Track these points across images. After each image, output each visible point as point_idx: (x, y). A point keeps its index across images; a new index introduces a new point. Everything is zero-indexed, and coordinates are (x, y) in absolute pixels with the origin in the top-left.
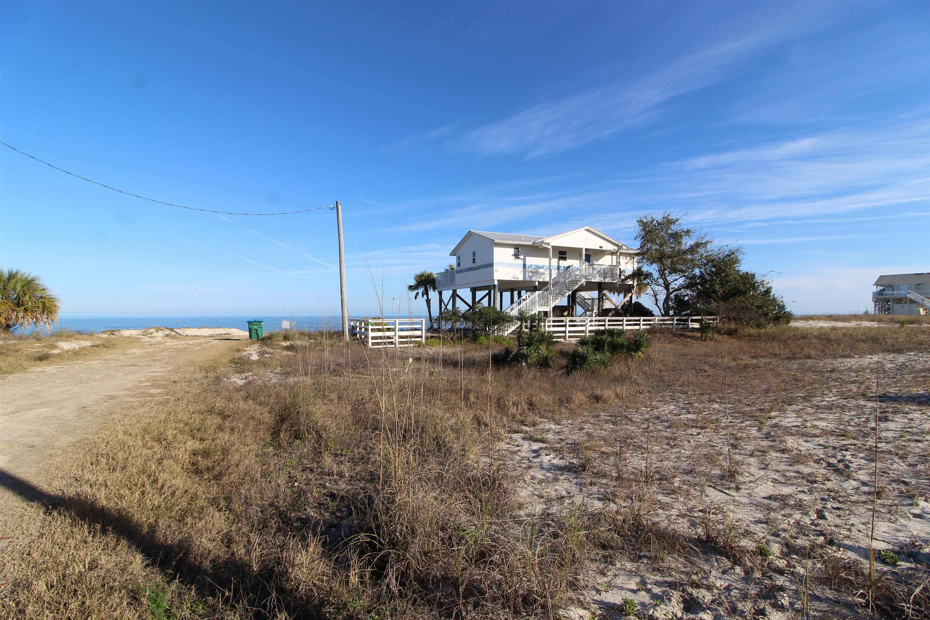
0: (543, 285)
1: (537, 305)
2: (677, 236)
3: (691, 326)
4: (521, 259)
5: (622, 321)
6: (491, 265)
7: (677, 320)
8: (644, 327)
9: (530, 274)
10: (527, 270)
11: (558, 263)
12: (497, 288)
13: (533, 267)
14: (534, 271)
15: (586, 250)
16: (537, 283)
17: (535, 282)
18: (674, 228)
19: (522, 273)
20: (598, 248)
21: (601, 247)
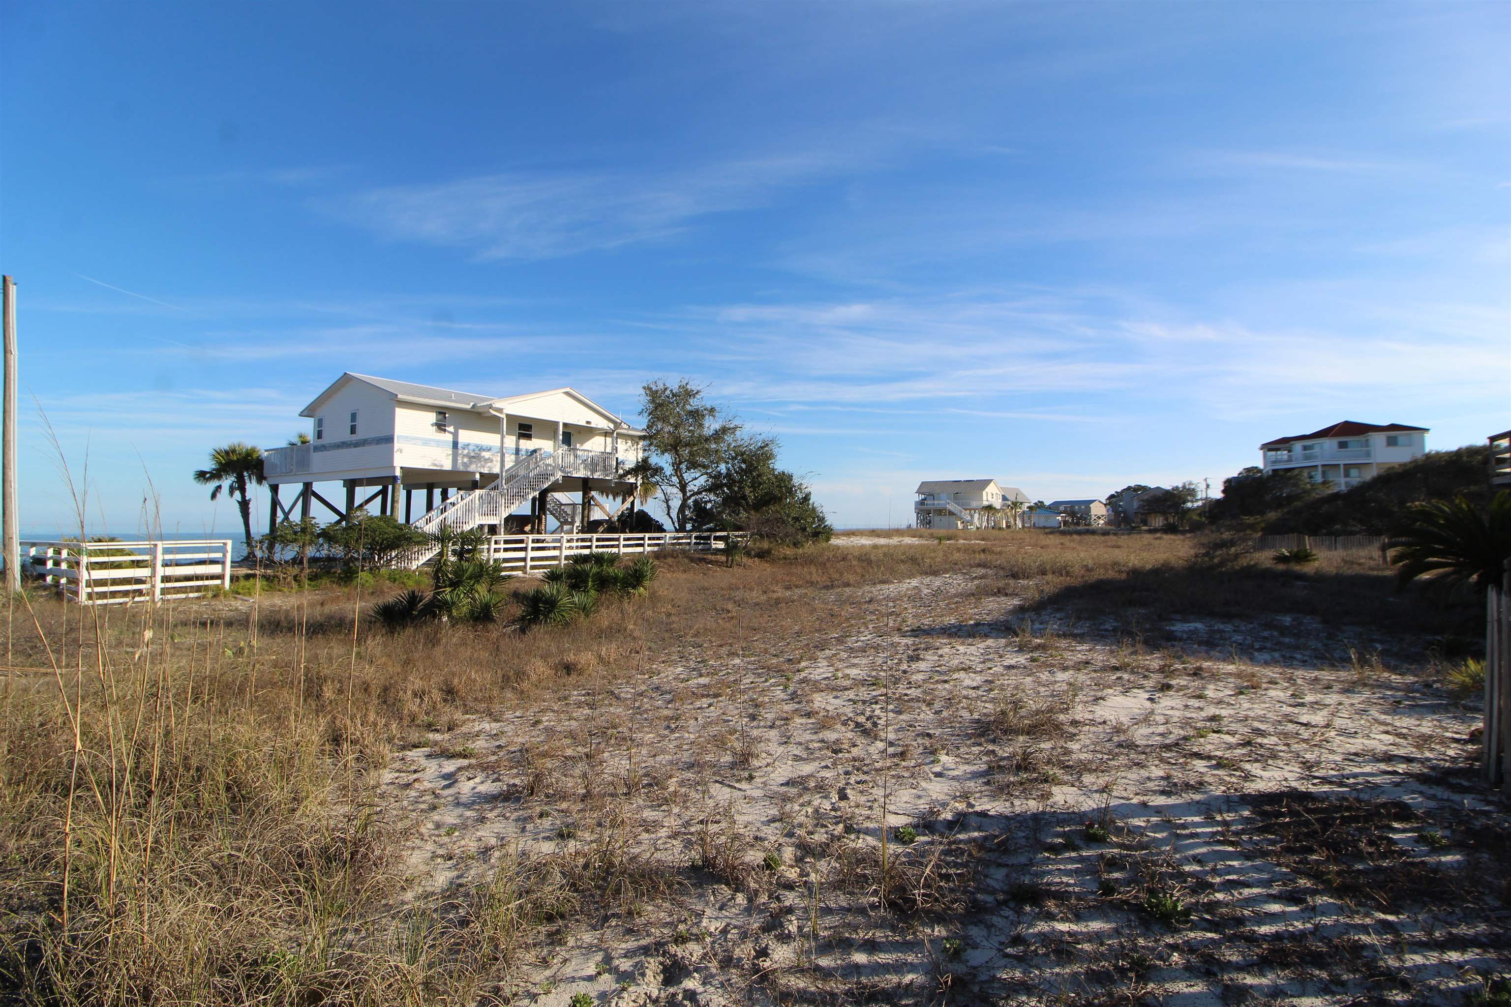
0: (488, 480)
1: (477, 514)
2: (697, 415)
3: (714, 546)
4: (449, 432)
5: (618, 539)
6: (390, 439)
7: (696, 538)
8: (648, 549)
9: (466, 460)
10: (460, 452)
11: (517, 444)
12: (399, 482)
13: (471, 448)
14: (472, 454)
15: (565, 425)
16: (478, 476)
17: (474, 473)
18: (694, 403)
19: (451, 458)
20: (584, 424)
21: (588, 422)
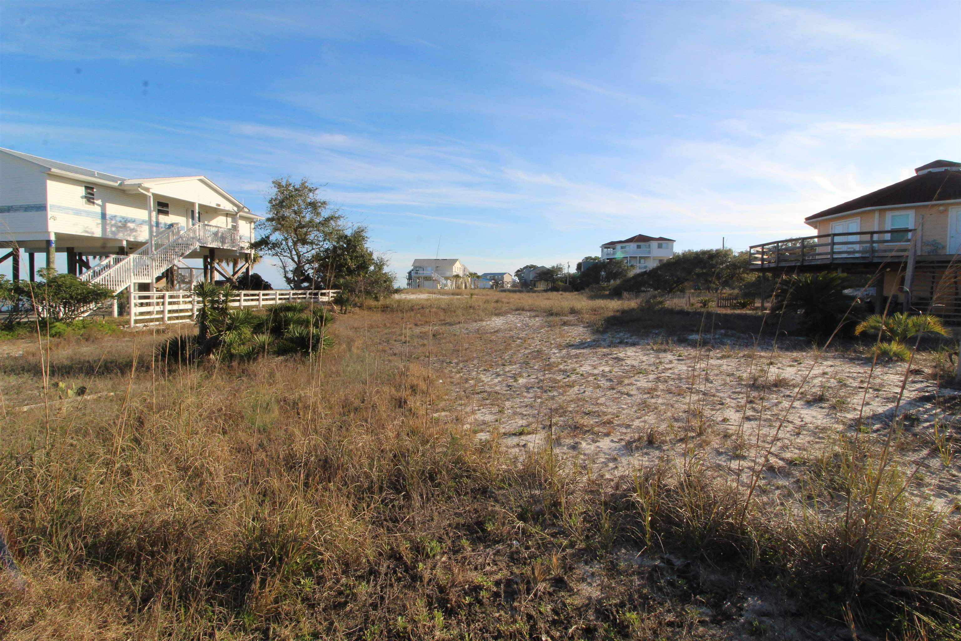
0: (134, 247)
1: (132, 274)
2: (314, 206)
4: (98, 205)
5: (258, 295)
6: (42, 208)
7: (310, 294)
8: (279, 302)
9: (114, 229)
10: (108, 222)
11: (157, 218)
12: (54, 245)
13: (118, 219)
14: (120, 224)
15: (201, 206)
16: (125, 243)
17: (121, 241)
18: (311, 197)
19: (100, 226)
20: (215, 206)
21: (219, 205)
